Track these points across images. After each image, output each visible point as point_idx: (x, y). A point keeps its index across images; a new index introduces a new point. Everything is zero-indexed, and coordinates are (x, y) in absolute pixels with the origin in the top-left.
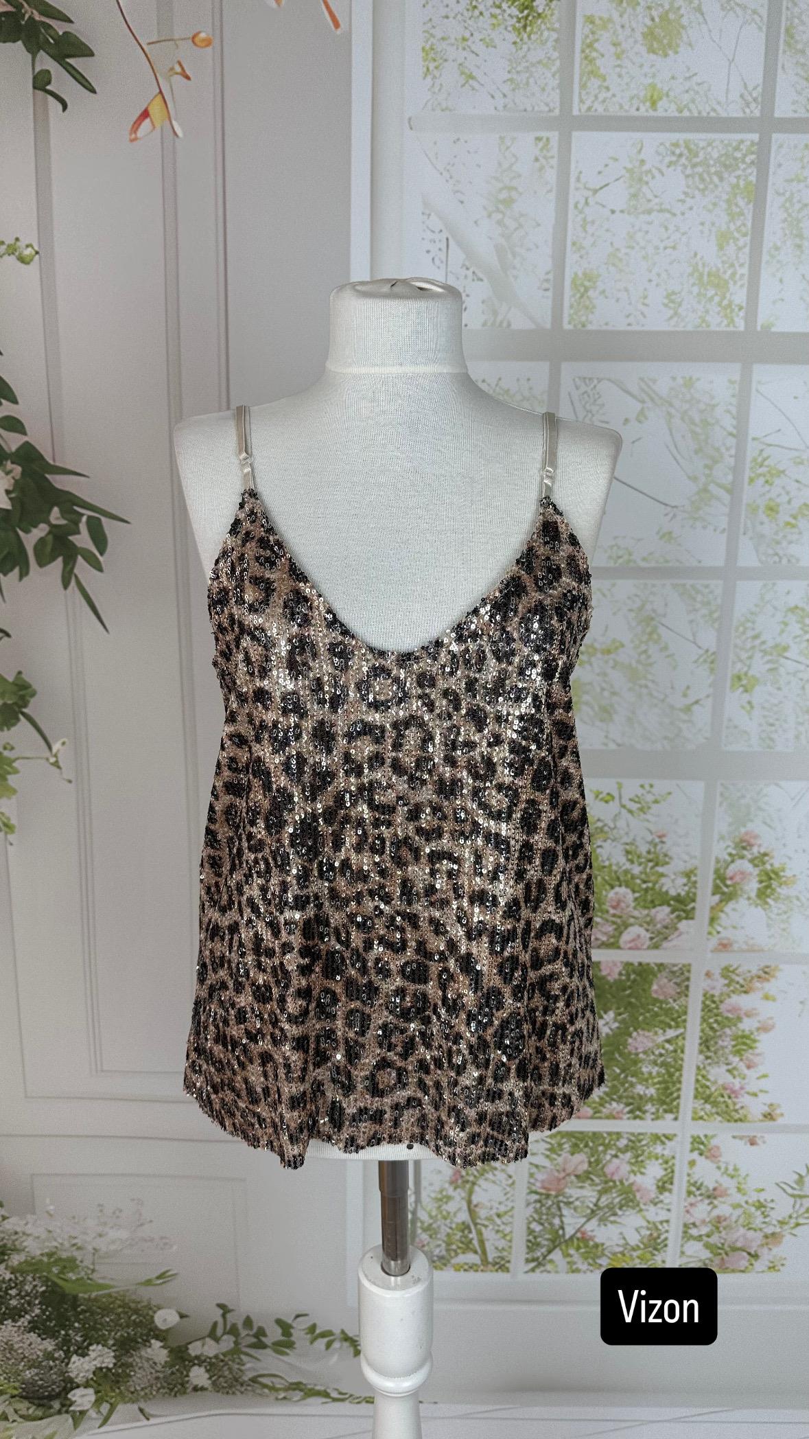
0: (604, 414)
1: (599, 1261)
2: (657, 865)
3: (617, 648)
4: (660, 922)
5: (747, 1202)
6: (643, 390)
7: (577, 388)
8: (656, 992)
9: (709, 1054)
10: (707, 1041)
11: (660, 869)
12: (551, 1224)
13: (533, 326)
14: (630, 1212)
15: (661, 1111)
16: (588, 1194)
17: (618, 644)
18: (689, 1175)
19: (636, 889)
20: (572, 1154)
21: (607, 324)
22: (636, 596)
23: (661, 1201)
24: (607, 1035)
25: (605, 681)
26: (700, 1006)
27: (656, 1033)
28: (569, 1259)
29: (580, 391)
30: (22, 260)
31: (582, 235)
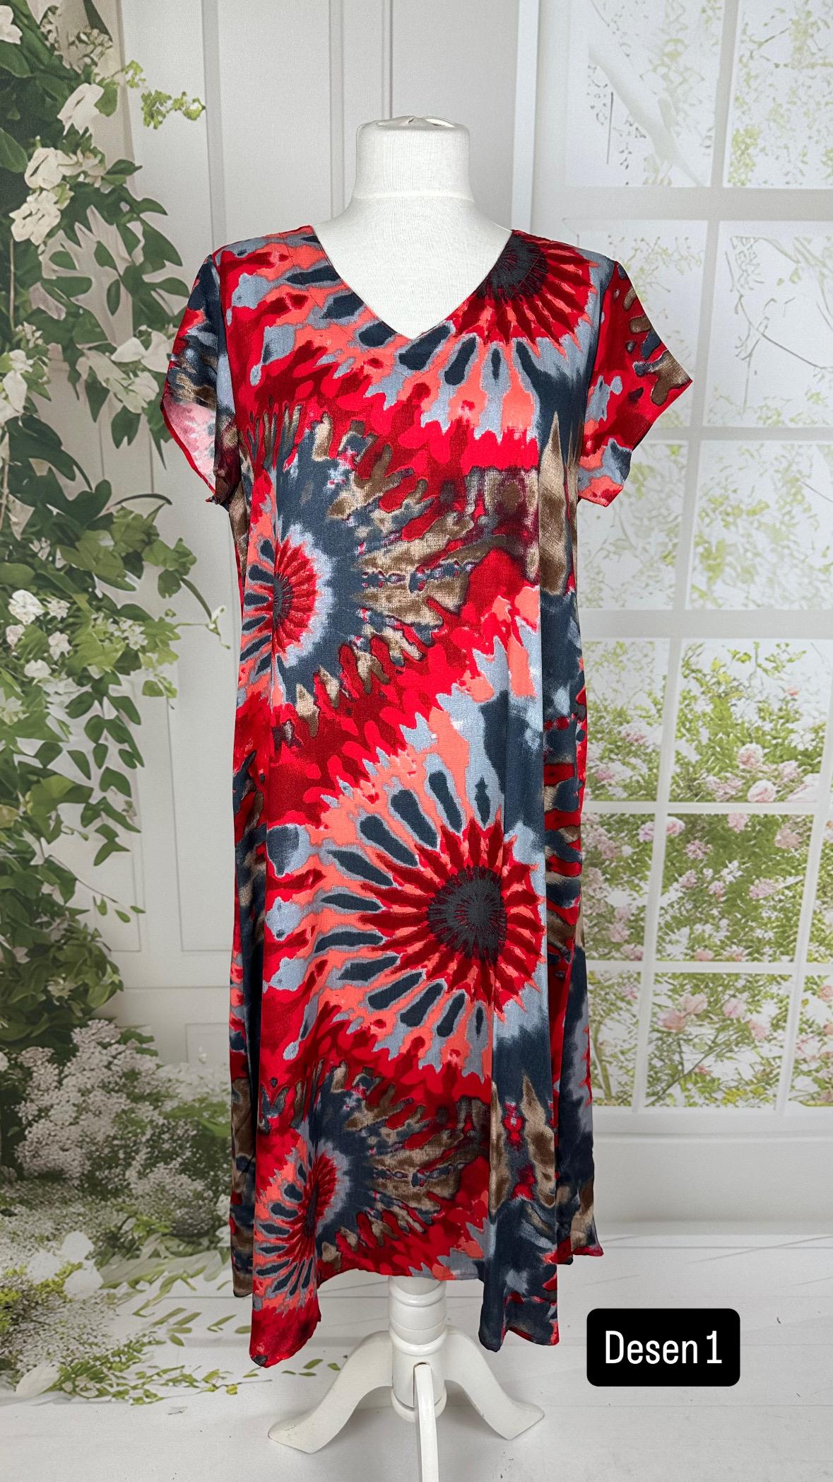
0: (759, 274)
1: (714, 1095)
2: (787, 721)
3: (762, 509)
4: (787, 776)
6: (796, 248)
7: (734, 248)
8: (779, 842)
9: (826, 899)
10: (824, 887)
11: (789, 726)
12: (671, 1060)
13: (693, 185)
14: (745, 1048)
15: (778, 953)
16: (707, 1032)
17: (763, 505)
18: (802, 1013)
19: (766, 745)
20: (693, 995)
21: (765, 182)
22: (783, 456)
23: (775, 1038)
24: (731, 882)
25: (748, 542)
26: (819, 854)
27: (777, 880)
28: (687, 1093)
29: (737, 251)
30: (189, 115)
31: (745, 90)
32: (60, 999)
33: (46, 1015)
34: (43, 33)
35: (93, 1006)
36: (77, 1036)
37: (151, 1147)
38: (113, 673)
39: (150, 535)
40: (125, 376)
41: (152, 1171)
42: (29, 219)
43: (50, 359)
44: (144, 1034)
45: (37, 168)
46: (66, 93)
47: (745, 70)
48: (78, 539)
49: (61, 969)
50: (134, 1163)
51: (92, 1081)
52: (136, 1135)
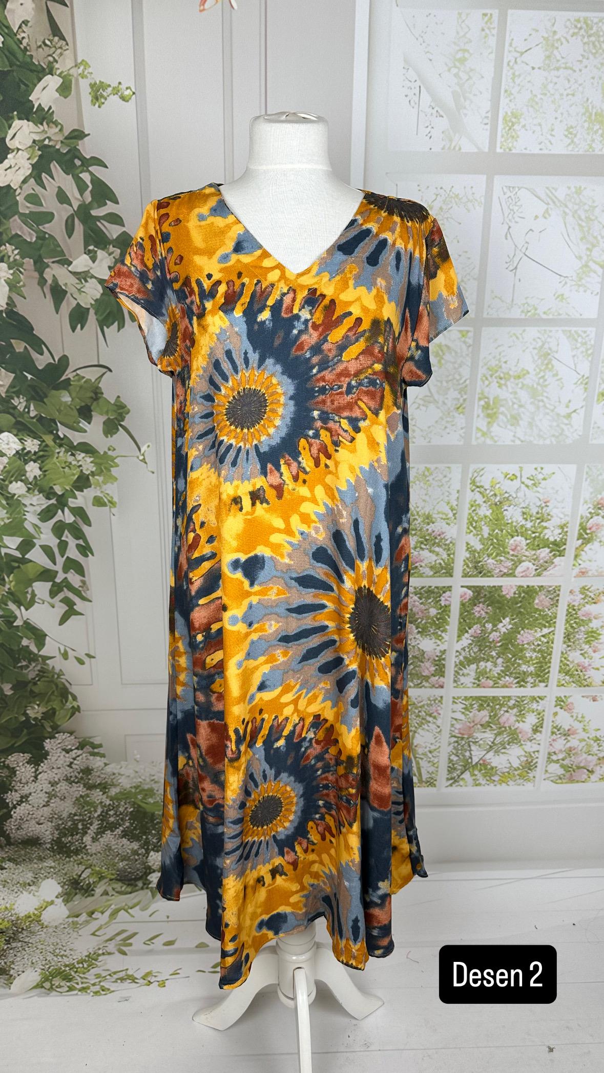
0: (522, 212)
1: (493, 778)
2: (542, 521)
3: (524, 375)
4: (542, 559)
5: (588, 738)
6: (547, 195)
7: (505, 194)
8: (537, 604)
9: (570, 644)
10: (568, 635)
11: (544, 524)
12: (464, 756)
13: (476, 150)
14: (514, 746)
15: (537, 681)
16: (488, 736)
17: (525, 372)
18: (553, 722)
19: (528, 537)
20: (479, 711)
21: (526, 149)
22: (539, 338)
23: (535, 739)
24: (504, 633)
25: (516, 398)
26: (565, 613)
27: (536, 631)
28: (474, 777)
29: (506, 196)
30: (123, 98)
31: (512, 85)
32: (35, 719)
33: (25, 731)
34: (18, 39)
35: (59, 723)
36: (48, 744)
37: (101, 820)
38: (72, 491)
39: (97, 394)
40: (78, 281)
41: (102, 837)
42: (9, 170)
43: (25, 270)
44: (96, 743)
45: (15, 134)
46: (36, 81)
47: (511, 71)
48: (46, 396)
49: (36, 698)
50: (89, 831)
51: (59, 776)
52: (90, 812)
